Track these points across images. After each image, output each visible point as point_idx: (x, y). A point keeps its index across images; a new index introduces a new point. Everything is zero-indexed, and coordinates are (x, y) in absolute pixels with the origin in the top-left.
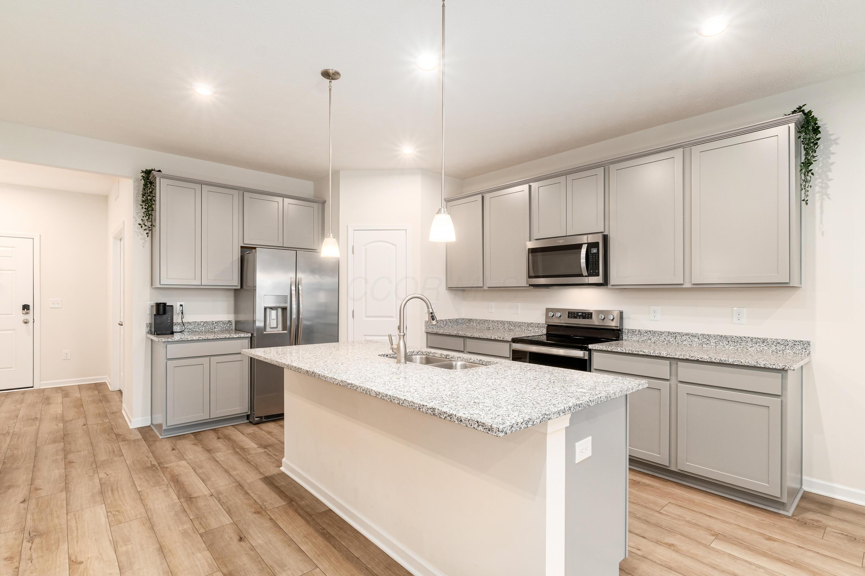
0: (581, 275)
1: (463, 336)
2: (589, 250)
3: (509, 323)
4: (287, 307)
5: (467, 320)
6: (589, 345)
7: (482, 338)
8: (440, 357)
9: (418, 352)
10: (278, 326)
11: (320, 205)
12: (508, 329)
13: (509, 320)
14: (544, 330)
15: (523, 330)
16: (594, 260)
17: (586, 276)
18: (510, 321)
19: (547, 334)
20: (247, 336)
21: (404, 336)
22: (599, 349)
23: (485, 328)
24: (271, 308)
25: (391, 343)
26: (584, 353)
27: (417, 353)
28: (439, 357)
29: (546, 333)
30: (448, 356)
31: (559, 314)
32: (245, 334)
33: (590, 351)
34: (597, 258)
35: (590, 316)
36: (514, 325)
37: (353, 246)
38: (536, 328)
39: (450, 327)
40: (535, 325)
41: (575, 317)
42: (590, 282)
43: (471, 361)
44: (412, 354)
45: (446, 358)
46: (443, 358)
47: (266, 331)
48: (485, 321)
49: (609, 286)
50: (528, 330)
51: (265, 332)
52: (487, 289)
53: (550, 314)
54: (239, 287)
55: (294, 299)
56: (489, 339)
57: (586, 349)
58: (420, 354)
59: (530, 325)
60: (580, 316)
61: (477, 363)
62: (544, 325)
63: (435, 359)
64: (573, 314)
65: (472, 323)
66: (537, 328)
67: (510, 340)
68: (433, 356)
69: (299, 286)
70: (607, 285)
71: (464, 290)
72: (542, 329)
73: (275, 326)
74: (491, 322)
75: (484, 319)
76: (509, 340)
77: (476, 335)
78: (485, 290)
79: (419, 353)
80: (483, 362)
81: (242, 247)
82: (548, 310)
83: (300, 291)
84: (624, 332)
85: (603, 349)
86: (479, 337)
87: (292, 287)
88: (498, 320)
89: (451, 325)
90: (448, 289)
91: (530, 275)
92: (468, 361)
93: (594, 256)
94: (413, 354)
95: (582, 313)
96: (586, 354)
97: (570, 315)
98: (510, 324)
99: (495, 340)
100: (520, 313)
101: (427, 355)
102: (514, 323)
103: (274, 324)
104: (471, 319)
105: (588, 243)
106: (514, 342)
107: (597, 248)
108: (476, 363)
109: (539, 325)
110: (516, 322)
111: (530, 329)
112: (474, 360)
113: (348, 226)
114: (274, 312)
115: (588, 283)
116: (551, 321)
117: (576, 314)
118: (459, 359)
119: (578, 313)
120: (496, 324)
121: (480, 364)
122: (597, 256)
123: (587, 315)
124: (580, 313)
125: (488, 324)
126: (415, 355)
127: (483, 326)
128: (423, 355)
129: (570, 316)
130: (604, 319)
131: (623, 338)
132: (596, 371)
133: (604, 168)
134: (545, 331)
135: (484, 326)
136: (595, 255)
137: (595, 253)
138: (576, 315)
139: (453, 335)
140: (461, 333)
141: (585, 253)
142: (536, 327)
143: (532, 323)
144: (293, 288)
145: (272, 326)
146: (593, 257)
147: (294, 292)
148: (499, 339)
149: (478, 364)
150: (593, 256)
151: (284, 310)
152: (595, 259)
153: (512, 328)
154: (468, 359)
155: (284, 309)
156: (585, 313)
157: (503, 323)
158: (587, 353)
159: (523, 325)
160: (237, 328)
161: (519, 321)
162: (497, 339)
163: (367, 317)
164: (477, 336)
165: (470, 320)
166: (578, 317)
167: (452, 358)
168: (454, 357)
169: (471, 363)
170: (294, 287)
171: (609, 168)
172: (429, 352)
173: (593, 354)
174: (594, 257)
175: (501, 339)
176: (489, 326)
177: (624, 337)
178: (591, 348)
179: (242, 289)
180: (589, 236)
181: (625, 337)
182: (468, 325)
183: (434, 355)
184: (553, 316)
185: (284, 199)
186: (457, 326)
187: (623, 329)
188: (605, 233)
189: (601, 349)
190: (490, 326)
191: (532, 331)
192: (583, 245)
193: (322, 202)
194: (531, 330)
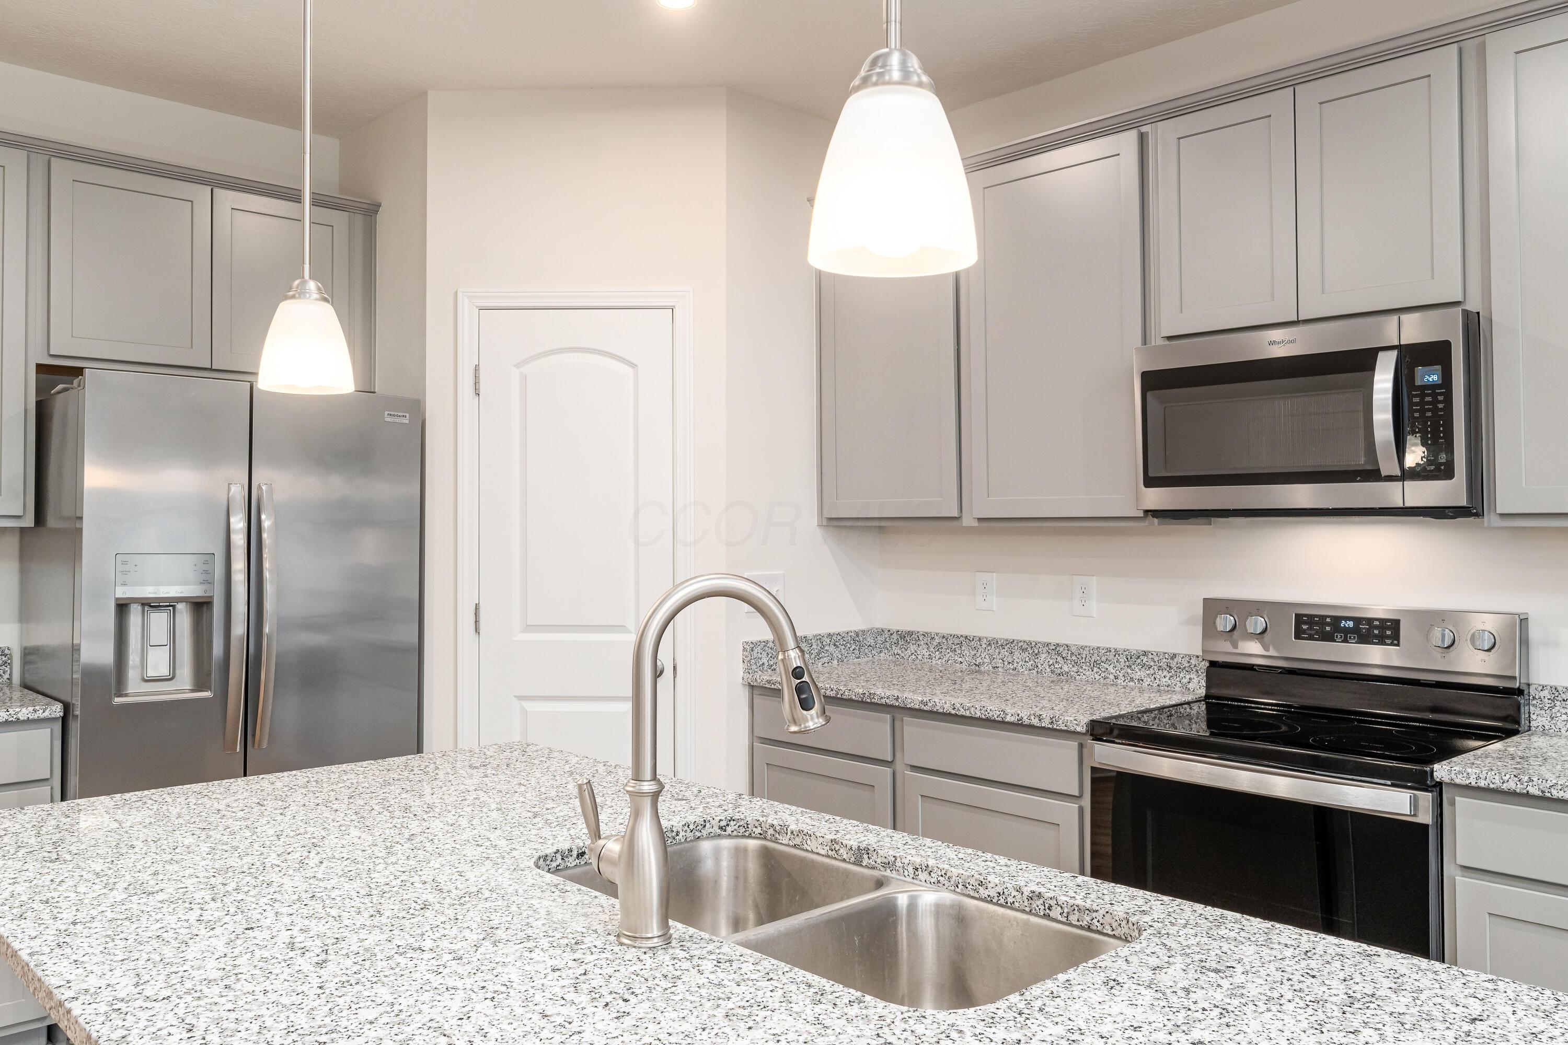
0: (1373, 475)
1: (892, 706)
2: (1405, 372)
3: (1056, 649)
4: (212, 597)
5: (895, 637)
6: (1436, 767)
7: (968, 714)
8: (828, 856)
9: (723, 823)
10: (178, 672)
11: (359, 220)
12: (1052, 672)
13: (1054, 641)
14: (1196, 680)
15: (1112, 677)
16: (1429, 414)
17: (1390, 478)
18: (1061, 642)
19: (1207, 697)
20: (42, 716)
21: (656, 796)
22: (1482, 783)
23: (964, 666)
24: (150, 605)
25: (593, 825)
26: (1414, 803)
27: (721, 828)
28: (823, 852)
29: (1202, 692)
30: (865, 856)
31: (1257, 623)
32: (37, 708)
33: (1439, 786)
34: (1441, 406)
35: (1388, 633)
36: (1074, 658)
37: (477, 369)
38: (1160, 672)
39: (835, 662)
40: (1156, 659)
41: (1328, 637)
42: (1408, 504)
43: (983, 892)
44: (698, 834)
45: (858, 863)
46: (844, 860)
47: (126, 695)
48: (962, 639)
49: (1490, 519)
50: (1132, 680)
51: (118, 700)
52: (976, 524)
53: (1225, 622)
54: (29, 522)
55: (239, 565)
56: (994, 721)
57: (1423, 782)
58: (735, 833)
59: (1139, 661)
60: (1347, 631)
61: (1017, 905)
62: (1193, 661)
63: (802, 860)
64: (1317, 623)
65: (913, 648)
66: (1165, 673)
67: (1084, 730)
68: (795, 846)
69: (263, 517)
70: (1479, 514)
71: (881, 528)
72: (1188, 677)
73: (164, 671)
74: (984, 646)
75: (959, 633)
76: (1079, 729)
77: (943, 701)
78: (970, 530)
79: (729, 829)
80: (1050, 908)
81: (41, 368)
82: (1213, 607)
83: (265, 536)
84: (1534, 698)
85: (1505, 787)
86: (953, 712)
87: (232, 520)
88: (1011, 637)
89: (837, 654)
90: (825, 523)
91: (1151, 474)
92: (972, 893)
93: (1428, 399)
94: (705, 832)
95: (1357, 620)
96: (1421, 803)
97: (1305, 627)
98: (1059, 654)
99: (1019, 726)
100: (1095, 616)
101: (765, 838)
102: (1073, 649)
103: (158, 664)
104: (910, 633)
105: (1399, 347)
106: (1098, 738)
107: (1439, 367)
108: (1011, 908)
109: (1176, 660)
110: (1083, 648)
111: (1140, 673)
112: (1000, 889)
113: (456, 294)
114: (159, 620)
115: (1401, 505)
116: (1226, 646)
117: (1328, 624)
118: (923, 876)
119: (1338, 619)
120: (1004, 652)
121: (1037, 915)
122: (1441, 398)
123: (1376, 627)
124: (1347, 619)
125: (973, 653)
126: (710, 837)
127: (956, 658)
128: (750, 836)
129: (1304, 632)
130: (1449, 647)
131: (1533, 724)
132: (1466, 874)
133: (1460, 51)
134: (1198, 686)
135: (960, 659)
136: (1434, 395)
137: (1433, 387)
138: (1328, 628)
139: (851, 700)
140: (882, 692)
141: (1389, 385)
142: (1160, 668)
143: (1145, 653)
144: (238, 523)
145: (151, 673)
146: (1423, 403)
147: (239, 540)
148: (1035, 722)
149: (1023, 911)
150: (1422, 396)
151: (205, 608)
152: (1435, 410)
153: (1066, 668)
154: (972, 881)
155: (200, 607)
156: (1370, 621)
157: (1030, 648)
158: (1426, 798)
159: (1111, 657)
160: (27, 675)
161: (1094, 644)
162: (1027, 722)
163: (530, 628)
164: (948, 708)
165: (905, 637)
166: (1339, 636)
167: (886, 865)
168: (898, 864)
169: (987, 902)
170: (240, 521)
171: (1483, 45)
172: (778, 828)
173: (1453, 803)
174: (1428, 403)
175: (1046, 723)
176: (979, 660)
177: (1534, 717)
178: (1446, 779)
179: (41, 529)
180: (1405, 317)
181: (1539, 719)
182: (900, 652)
183: (798, 841)
184: (1234, 628)
185: (216, 190)
186: (858, 658)
187: (1529, 685)
188: (1473, 305)
189: (1492, 786)
190: (982, 657)
191: (1147, 681)
192: (1381, 355)
193: (366, 206)
194: (1141, 680)
